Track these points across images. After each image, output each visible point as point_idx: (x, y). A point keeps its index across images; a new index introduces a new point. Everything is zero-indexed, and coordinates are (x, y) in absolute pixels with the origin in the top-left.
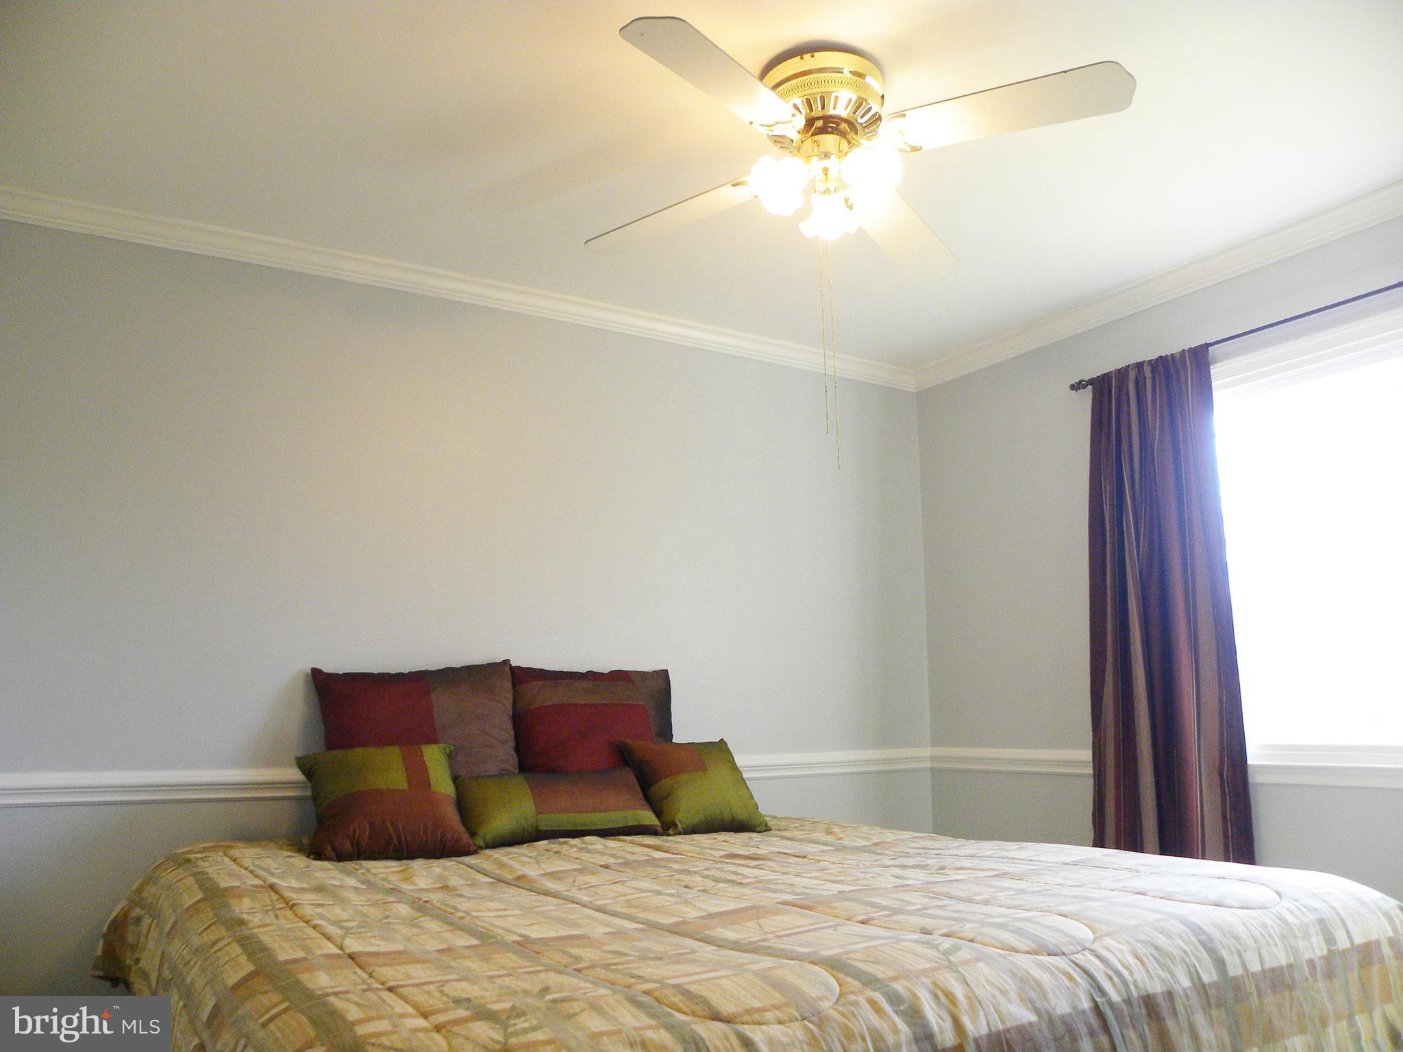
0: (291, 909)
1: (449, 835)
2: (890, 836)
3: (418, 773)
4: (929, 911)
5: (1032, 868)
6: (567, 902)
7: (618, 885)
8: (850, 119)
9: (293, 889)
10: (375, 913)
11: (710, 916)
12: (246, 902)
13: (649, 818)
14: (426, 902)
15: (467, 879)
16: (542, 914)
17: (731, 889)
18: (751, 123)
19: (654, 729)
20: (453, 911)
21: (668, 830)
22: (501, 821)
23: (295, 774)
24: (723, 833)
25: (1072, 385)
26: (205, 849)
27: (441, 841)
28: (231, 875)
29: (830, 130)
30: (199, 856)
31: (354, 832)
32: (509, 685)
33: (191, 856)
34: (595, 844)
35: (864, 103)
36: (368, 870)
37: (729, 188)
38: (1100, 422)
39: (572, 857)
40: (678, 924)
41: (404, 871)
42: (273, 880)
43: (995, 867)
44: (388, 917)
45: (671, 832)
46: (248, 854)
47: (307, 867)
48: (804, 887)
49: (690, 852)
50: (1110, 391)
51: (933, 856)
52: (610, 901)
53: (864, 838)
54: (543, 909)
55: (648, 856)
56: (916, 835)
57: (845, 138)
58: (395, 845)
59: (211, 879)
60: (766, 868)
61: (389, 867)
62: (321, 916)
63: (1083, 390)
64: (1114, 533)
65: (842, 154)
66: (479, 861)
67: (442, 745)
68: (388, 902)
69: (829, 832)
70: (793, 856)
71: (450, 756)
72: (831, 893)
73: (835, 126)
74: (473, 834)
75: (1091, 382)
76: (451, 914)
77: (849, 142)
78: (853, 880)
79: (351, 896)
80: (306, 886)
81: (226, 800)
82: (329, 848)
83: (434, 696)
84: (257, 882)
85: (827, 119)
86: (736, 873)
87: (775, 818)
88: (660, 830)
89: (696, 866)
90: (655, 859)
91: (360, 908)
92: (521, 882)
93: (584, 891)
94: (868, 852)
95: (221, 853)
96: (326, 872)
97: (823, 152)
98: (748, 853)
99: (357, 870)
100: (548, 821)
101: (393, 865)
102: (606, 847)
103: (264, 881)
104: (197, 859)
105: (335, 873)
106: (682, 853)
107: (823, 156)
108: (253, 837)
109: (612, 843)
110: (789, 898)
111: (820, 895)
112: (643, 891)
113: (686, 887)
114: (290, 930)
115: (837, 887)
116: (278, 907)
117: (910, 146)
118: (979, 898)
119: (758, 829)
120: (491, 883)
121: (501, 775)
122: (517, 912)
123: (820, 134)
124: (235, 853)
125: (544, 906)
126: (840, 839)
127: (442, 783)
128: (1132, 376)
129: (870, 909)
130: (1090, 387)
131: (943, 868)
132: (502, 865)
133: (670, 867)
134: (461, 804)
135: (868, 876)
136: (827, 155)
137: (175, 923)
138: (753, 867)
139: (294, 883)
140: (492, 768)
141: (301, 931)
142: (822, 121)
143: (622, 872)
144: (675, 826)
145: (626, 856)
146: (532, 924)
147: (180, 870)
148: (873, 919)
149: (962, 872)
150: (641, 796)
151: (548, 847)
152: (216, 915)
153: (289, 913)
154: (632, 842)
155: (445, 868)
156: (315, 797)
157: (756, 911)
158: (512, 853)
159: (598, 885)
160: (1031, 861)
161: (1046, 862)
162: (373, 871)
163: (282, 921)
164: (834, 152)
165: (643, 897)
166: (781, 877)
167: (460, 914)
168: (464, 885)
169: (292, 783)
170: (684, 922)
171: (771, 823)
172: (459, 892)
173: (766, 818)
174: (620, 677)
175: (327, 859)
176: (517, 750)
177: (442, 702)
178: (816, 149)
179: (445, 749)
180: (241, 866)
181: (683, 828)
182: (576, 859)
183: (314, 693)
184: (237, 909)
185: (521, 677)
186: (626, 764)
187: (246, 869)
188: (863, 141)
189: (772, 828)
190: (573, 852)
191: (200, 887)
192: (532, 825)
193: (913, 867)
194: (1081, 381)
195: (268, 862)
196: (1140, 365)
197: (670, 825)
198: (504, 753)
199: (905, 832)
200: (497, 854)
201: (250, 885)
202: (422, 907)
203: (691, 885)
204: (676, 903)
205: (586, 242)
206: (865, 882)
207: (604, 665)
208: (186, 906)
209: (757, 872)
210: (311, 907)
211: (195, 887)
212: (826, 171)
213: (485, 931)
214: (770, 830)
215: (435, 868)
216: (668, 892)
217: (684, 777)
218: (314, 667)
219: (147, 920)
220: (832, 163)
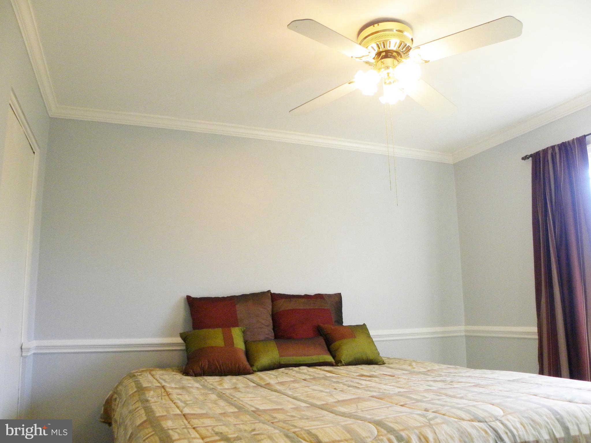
0: (168, 396)
1: (241, 366)
2: (436, 367)
3: (229, 340)
4: (434, 401)
5: (492, 382)
6: (282, 395)
7: (306, 388)
8: (398, 51)
9: (172, 388)
10: (201, 398)
11: (338, 401)
12: (152, 393)
13: (330, 359)
14: (224, 394)
15: (245, 385)
16: (269, 400)
17: (353, 390)
18: (352, 57)
19: (334, 319)
20: (233, 397)
21: (338, 364)
22: (264, 360)
23: (179, 340)
24: (363, 365)
25: (523, 157)
26: (143, 371)
27: (238, 368)
28: (149, 382)
29: (389, 56)
30: (139, 374)
31: (202, 365)
32: (270, 301)
33: (136, 374)
34: (304, 370)
35: (403, 43)
36: (206, 380)
37: (347, 84)
38: (536, 174)
39: (292, 375)
40: (323, 405)
41: (221, 381)
42: (164, 384)
43: (475, 382)
44: (206, 400)
45: (339, 365)
46: (158, 373)
47: (181, 379)
48: (385, 390)
49: (343, 374)
50: (540, 159)
51: (452, 376)
52: (300, 395)
53: (425, 368)
54: (270, 397)
55: (325, 375)
56: (449, 366)
57: (396, 59)
58: (219, 370)
59: (140, 383)
60: (373, 381)
61: (215, 379)
62: (179, 399)
63: (528, 160)
64: (543, 226)
65: (394, 66)
66: (253, 377)
67: (241, 328)
68: (208, 394)
69: (410, 365)
70: (389, 376)
71: (244, 332)
72: (394, 392)
73: (391, 54)
74: (252, 365)
75: (531, 156)
76: (232, 399)
77: (398, 61)
78: (409, 387)
79: (194, 391)
80: (177, 386)
81: (153, 351)
82: (191, 371)
83: (237, 306)
84: (159, 385)
85: (387, 52)
86: (358, 383)
87: (389, 358)
88: (335, 364)
89: (342, 380)
90: (327, 376)
91: (196, 396)
92: (267, 386)
93: (291, 390)
94: (424, 374)
95: (148, 373)
96: (189, 381)
97: (386, 67)
98: (370, 374)
99: (201, 380)
100: (285, 360)
101: (217, 378)
102: (308, 371)
103: (161, 384)
104: (138, 375)
105: (192, 382)
106: (340, 374)
107: (386, 68)
108: (163, 366)
109: (311, 370)
110: (375, 394)
111: (390, 393)
112: (315, 390)
113: (335, 389)
114: (165, 404)
115: (398, 390)
116: (163, 395)
117: (424, 60)
118: (459, 396)
119: (379, 363)
120: (254, 386)
121: (267, 340)
122: (259, 399)
123: (385, 58)
124: (153, 373)
125: (271, 396)
126: (414, 368)
127: (239, 343)
128: (550, 152)
129: (407, 400)
130: (531, 158)
131: (452, 382)
132: (261, 379)
133: (332, 380)
134: (248, 353)
135: (415, 385)
136: (388, 68)
137: (125, 401)
138: (368, 381)
139: (173, 385)
140: (262, 337)
141: (169, 405)
142: (384, 53)
143: (310, 382)
144: (341, 362)
145: (315, 375)
146: (263, 404)
147: (131, 380)
148: (406, 404)
149: (460, 384)
150: (327, 349)
151: (284, 371)
152: (139, 398)
153: (167, 397)
154: (320, 369)
155: (237, 380)
156: (187, 350)
157: (359, 399)
158: (267, 374)
159: (298, 388)
160: (494, 379)
161: (501, 380)
162: (208, 381)
163: (164, 401)
164: (391, 66)
165: (314, 393)
166: (377, 385)
167: (235, 399)
168: (243, 387)
169: (179, 344)
170: (327, 404)
171: (386, 361)
172: (239, 390)
173: (383, 358)
174: (319, 297)
175: (191, 375)
176: (273, 329)
177: (240, 309)
178: (383, 65)
179: (241, 329)
180: (154, 378)
181: (345, 363)
182: (293, 376)
183: (188, 306)
184: (147, 395)
185: (275, 297)
186: (321, 335)
187: (156, 379)
188: (403, 60)
189: (386, 363)
190: (293, 373)
191: (136, 387)
192: (278, 362)
193: (440, 381)
194: (527, 155)
195: (166, 377)
196: (553, 147)
197: (339, 362)
198: (268, 330)
199: (445, 365)
200: (260, 374)
201: (155, 386)
202: (221, 396)
203: (337, 388)
204: (327, 396)
205: (290, 111)
206: (413, 388)
207: (312, 292)
208: (130, 394)
209: (368, 383)
210: (176, 395)
211: (134, 387)
212: (388, 74)
213: (242, 406)
214: (385, 364)
215: (233, 380)
216: (326, 391)
217: (345, 341)
218: (188, 295)
219: (118, 400)
220: (390, 70)
